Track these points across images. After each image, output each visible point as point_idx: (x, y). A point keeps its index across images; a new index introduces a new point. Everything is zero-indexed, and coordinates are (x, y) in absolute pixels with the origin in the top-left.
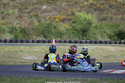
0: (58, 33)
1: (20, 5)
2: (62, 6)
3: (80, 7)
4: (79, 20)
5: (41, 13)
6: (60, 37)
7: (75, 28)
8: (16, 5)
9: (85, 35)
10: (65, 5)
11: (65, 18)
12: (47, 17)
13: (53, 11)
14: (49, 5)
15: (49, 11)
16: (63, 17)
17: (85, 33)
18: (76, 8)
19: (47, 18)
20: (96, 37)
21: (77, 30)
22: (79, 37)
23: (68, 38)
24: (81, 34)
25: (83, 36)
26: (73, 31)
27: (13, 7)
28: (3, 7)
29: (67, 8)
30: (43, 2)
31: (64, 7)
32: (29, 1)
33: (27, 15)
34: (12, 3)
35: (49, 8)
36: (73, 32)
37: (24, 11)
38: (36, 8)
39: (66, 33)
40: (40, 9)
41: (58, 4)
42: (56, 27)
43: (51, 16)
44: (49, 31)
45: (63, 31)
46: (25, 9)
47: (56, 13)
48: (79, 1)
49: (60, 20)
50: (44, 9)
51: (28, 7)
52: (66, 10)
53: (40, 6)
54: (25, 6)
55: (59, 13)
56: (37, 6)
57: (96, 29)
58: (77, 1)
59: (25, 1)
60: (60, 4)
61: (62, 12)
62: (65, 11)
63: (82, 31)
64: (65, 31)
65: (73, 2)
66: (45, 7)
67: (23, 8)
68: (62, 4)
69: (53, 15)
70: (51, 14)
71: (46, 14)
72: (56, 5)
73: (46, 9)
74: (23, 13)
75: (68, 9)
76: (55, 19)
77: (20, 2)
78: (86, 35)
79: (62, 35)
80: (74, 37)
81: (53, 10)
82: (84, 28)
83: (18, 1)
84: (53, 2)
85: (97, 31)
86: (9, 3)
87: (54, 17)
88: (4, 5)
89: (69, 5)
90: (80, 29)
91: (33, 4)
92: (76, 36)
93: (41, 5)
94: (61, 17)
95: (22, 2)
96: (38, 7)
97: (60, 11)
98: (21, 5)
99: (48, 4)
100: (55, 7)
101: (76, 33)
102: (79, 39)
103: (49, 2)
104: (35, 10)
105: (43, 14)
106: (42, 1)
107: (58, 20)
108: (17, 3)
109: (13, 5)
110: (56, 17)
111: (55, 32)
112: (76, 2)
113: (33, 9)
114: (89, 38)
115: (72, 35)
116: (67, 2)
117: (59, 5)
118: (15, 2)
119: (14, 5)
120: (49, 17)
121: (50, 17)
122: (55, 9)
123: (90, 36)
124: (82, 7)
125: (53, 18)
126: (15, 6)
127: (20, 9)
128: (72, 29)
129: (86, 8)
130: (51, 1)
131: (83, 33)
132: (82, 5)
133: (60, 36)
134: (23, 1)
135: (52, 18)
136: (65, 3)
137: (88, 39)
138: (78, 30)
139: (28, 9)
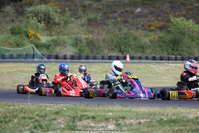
0: (139, 47)
1: (105, 7)
2: (164, 8)
3: (186, 10)
4: (176, 28)
5: (133, 19)
6: (142, 52)
7: (162, 39)
8: (101, 7)
9: (175, 48)
10: (167, 6)
11: (163, 25)
12: (140, 23)
13: (150, 16)
14: (145, 8)
15: (144, 16)
16: (161, 23)
17: (176, 46)
18: (181, 11)
19: (139, 26)
20: (192, 51)
21: (165, 42)
22: (168, 51)
23: (152, 53)
24: (171, 47)
25: (173, 50)
26: (161, 43)
27: (96, 9)
28: (81, 10)
29: (168, 12)
30: (137, 3)
31: (164, 10)
32: (119, 2)
33: (113, 21)
34: (95, 5)
35: (146, 11)
36: (160, 45)
37: (110, 15)
38: (127, 11)
39: (151, 46)
40: (132, 13)
41: (157, 5)
42: (136, 38)
43: (145, 22)
44: (127, 43)
45: (146, 43)
46: (112, 12)
47: (153, 19)
48: (187, 2)
49: (156, 27)
50: (138, 12)
51: (116, 10)
52: (167, 13)
53: (132, 9)
54: (113, 9)
55: (157, 17)
56: (128, 9)
57: (193, 40)
58: (184, 2)
59: (114, 2)
60: (161, 6)
61: (161, 17)
62: (166, 15)
63: (173, 44)
64: (149, 43)
65: (179, 4)
66: (139, 9)
67: (110, 11)
68: (163, 6)
69: (148, 21)
70: (146, 19)
71: (139, 19)
72: (154, 7)
73: (140, 12)
74: (108, 18)
75: (170, 13)
76: (150, 26)
77: (106, 3)
78: (177, 49)
79: (145, 49)
80: (161, 52)
81: (150, 14)
82: (175, 39)
83: (104, 2)
84: (150, 2)
85: (194, 43)
86: (91, 5)
87: (149, 24)
88: (84, 7)
89: (172, 7)
90: (169, 41)
91: (124, 6)
92: (164, 50)
93: (134, 7)
94: (158, 24)
95: (109, 3)
96: (130, 9)
97: (158, 16)
98: (107, 7)
99: (145, 6)
100: (153, 9)
101: (164, 46)
102: (169, 54)
103: (145, 2)
104: (126, 13)
105: (135, 20)
106: (136, 1)
107: (154, 28)
108: (103, 4)
109: (95, 8)
110: (152, 23)
111: (135, 45)
112: (182, 3)
113: (122, 13)
114: (181, 53)
115: (158, 49)
116: (170, 2)
117: (159, 7)
118: (100, 3)
119: (98, 7)
120: (142, 23)
121: (145, 24)
122: (152, 13)
123: (183, 51)
124: (189, 10)
125: (147, 26)
126: (99, 9)
127: (105, 13)
128: (159, 41)
129: (195, 12)
130: (148, 2)
131: (174, 46)
132: (190, 7)
133: (141, 50)
134: (111, 2)
135: (145, 25)
136: (168, 5)
137: (180, 55)
138: (167, 41)
139: (116, 12)
